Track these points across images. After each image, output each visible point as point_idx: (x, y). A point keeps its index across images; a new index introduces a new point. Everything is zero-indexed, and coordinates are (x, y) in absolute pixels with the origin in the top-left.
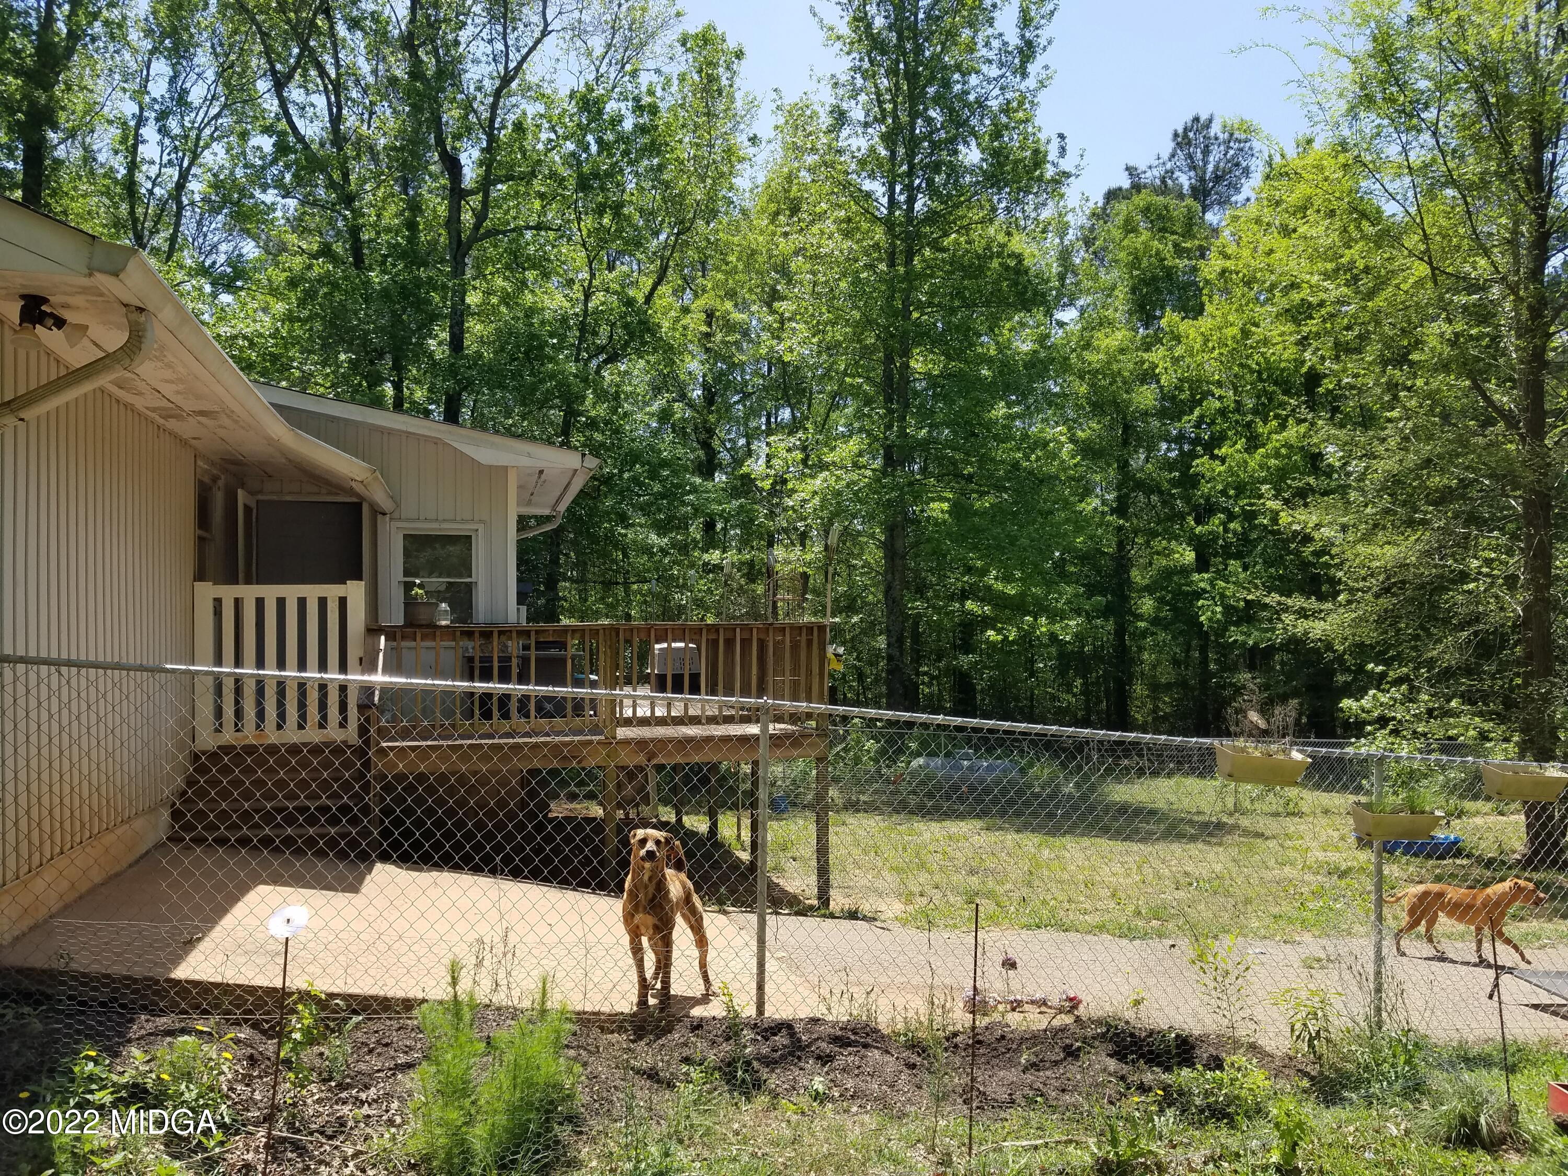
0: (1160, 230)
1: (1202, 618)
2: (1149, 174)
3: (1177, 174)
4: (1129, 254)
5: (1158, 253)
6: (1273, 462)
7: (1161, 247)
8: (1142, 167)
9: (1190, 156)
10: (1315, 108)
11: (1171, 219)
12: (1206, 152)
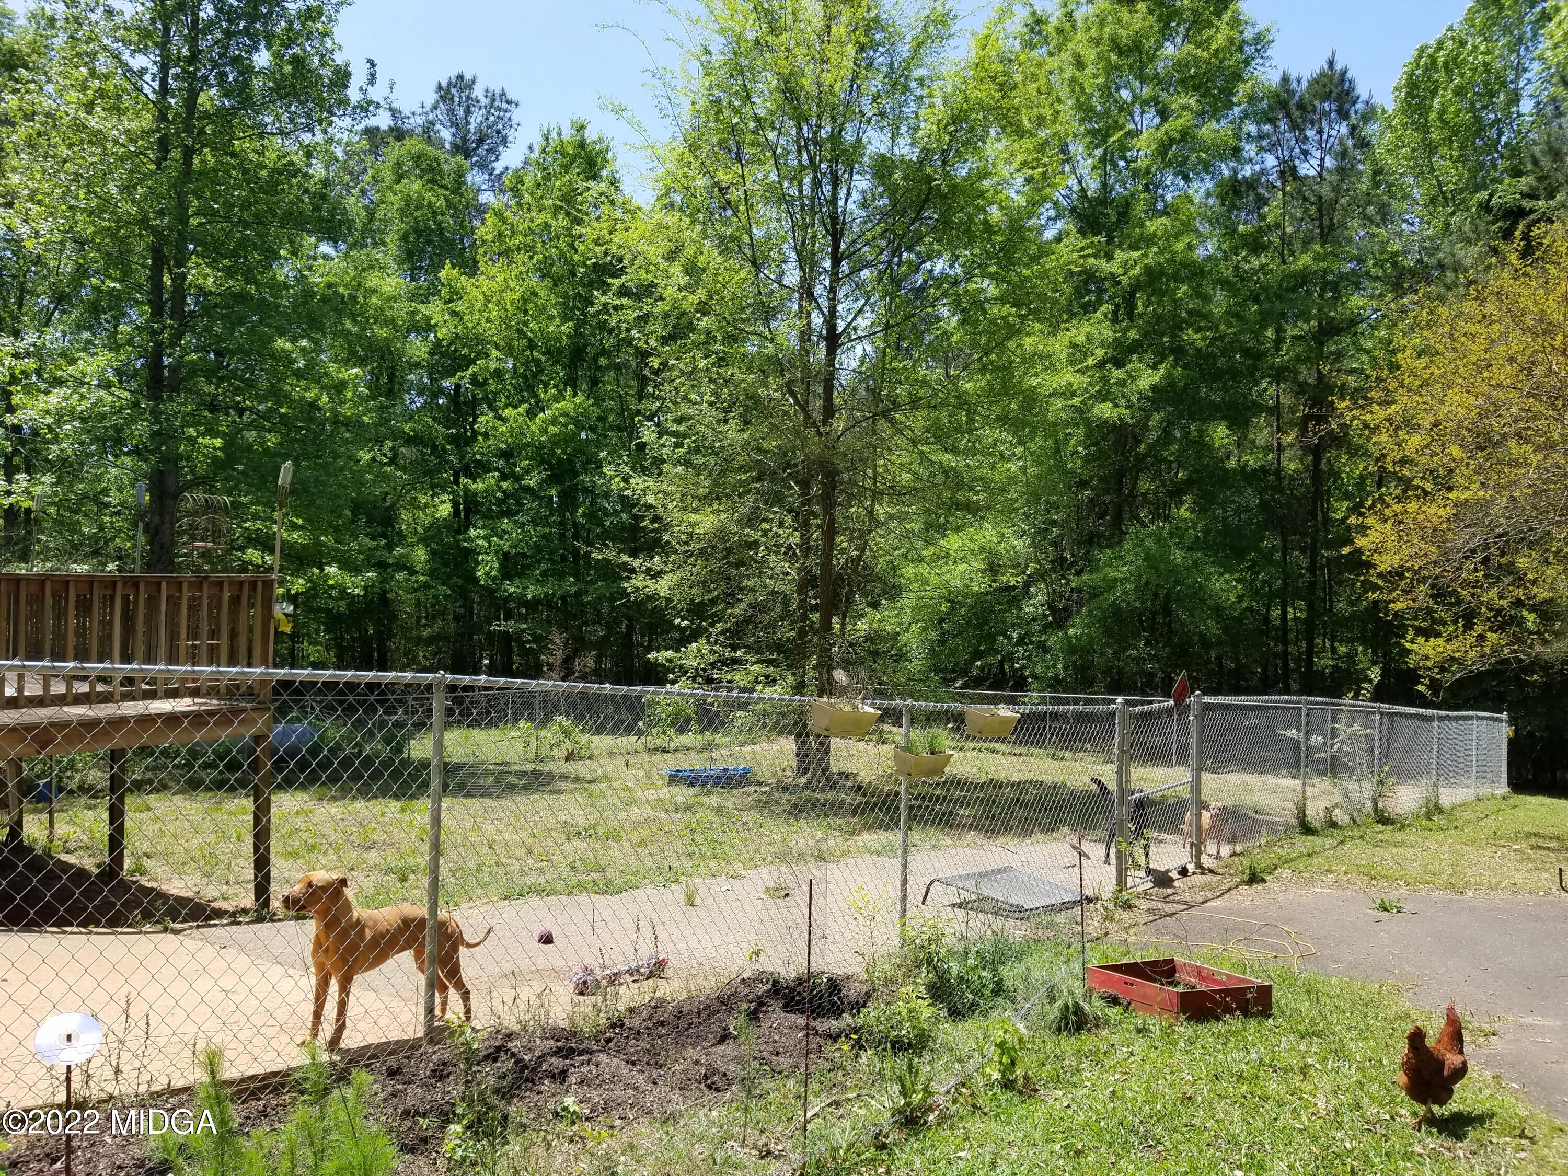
0: (429, 181)
1: (479, 574)
2: (412, 121)
3: (438, 127)
4: (402, 199)
5: (430, 205)
6: (552, 429)
7: (433, 199)
8: (406, 112)
9: (451, 112)
10: (665, 102)
11: (440, 172)
12: (468, 112)
